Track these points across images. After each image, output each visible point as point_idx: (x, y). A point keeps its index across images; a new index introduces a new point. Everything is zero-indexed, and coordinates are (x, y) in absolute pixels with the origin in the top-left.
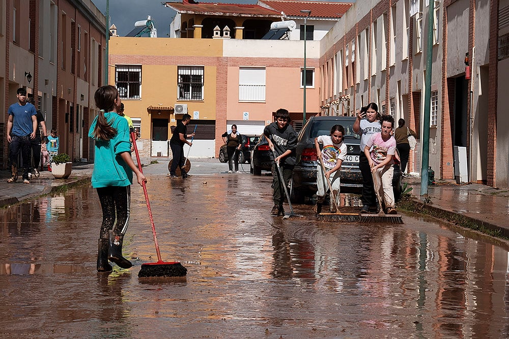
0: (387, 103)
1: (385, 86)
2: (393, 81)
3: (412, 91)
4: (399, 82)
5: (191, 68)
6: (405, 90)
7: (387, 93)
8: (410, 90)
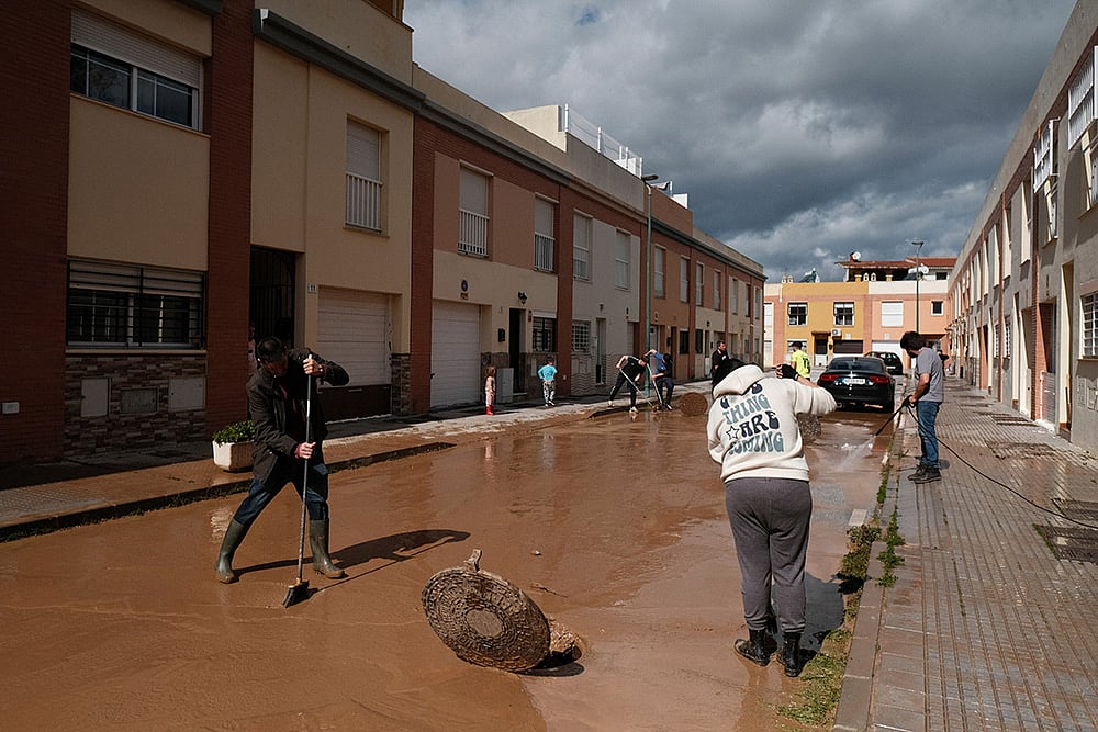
0: (1000, 322)
1: (997, 302)
2: (1008, 295)
3: (1038, 301)
4: (1017, 295)
5: (844, 303)
6: (1026, 302)
7: (1000, 311)
8: (1034, 301)
